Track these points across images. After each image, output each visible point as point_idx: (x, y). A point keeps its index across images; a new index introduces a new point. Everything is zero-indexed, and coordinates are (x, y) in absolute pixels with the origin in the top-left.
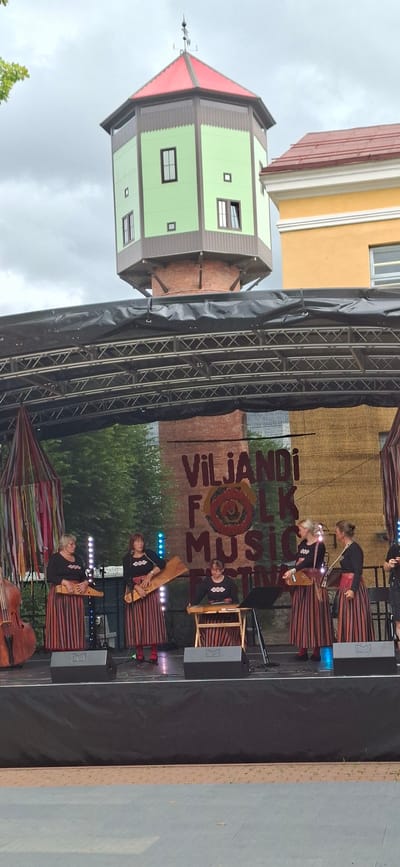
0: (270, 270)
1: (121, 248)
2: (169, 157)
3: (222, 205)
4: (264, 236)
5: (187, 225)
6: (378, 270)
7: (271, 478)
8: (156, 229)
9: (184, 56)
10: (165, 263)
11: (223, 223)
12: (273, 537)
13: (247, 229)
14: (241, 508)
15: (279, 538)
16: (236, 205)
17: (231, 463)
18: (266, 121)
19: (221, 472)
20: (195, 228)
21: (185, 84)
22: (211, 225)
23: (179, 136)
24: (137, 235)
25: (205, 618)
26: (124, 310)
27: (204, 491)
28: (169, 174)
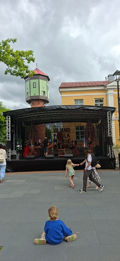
0: (49, 102)
1: (26, 97)
2: (34, 84)
3: (42, 92)
4: (48, 97)
5: (37, 94)
6: (75, 103)
7: (66, 132)
8: (32, 95)
9: (37, 68)
10: (34, 100)
11: (43, 95)
12: (66, 140)
13: (46, 96)
14: (62, 136)
15: (67, 141)
16: (45, 92)
17: (60, 130)
18: (49, 80)
19: (59, 131)
20: (39, 95)
21: (37, 73)
22: (41, 95)
23: (36, 81)
24: (29, 96)
25: (60, 151)
26: (57, 107)
27: (56, 134)
28: (35, 86)
